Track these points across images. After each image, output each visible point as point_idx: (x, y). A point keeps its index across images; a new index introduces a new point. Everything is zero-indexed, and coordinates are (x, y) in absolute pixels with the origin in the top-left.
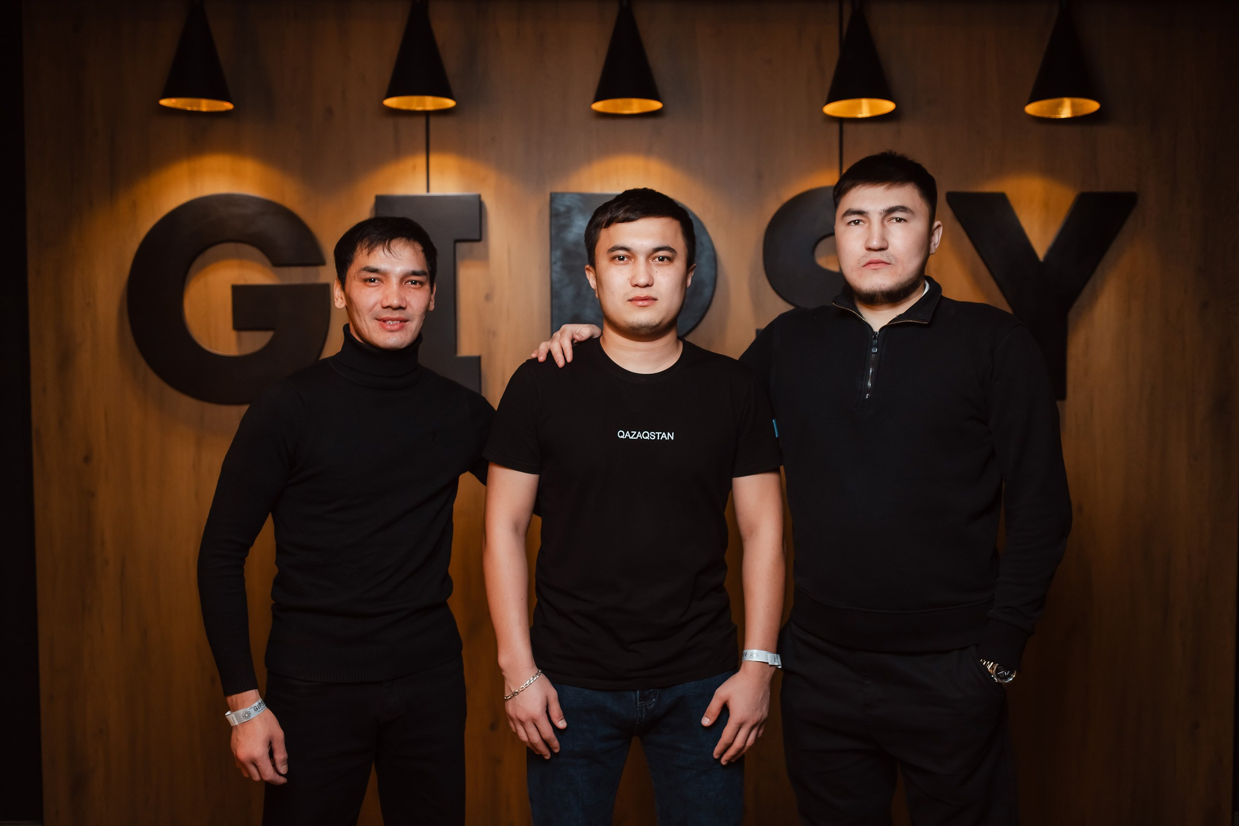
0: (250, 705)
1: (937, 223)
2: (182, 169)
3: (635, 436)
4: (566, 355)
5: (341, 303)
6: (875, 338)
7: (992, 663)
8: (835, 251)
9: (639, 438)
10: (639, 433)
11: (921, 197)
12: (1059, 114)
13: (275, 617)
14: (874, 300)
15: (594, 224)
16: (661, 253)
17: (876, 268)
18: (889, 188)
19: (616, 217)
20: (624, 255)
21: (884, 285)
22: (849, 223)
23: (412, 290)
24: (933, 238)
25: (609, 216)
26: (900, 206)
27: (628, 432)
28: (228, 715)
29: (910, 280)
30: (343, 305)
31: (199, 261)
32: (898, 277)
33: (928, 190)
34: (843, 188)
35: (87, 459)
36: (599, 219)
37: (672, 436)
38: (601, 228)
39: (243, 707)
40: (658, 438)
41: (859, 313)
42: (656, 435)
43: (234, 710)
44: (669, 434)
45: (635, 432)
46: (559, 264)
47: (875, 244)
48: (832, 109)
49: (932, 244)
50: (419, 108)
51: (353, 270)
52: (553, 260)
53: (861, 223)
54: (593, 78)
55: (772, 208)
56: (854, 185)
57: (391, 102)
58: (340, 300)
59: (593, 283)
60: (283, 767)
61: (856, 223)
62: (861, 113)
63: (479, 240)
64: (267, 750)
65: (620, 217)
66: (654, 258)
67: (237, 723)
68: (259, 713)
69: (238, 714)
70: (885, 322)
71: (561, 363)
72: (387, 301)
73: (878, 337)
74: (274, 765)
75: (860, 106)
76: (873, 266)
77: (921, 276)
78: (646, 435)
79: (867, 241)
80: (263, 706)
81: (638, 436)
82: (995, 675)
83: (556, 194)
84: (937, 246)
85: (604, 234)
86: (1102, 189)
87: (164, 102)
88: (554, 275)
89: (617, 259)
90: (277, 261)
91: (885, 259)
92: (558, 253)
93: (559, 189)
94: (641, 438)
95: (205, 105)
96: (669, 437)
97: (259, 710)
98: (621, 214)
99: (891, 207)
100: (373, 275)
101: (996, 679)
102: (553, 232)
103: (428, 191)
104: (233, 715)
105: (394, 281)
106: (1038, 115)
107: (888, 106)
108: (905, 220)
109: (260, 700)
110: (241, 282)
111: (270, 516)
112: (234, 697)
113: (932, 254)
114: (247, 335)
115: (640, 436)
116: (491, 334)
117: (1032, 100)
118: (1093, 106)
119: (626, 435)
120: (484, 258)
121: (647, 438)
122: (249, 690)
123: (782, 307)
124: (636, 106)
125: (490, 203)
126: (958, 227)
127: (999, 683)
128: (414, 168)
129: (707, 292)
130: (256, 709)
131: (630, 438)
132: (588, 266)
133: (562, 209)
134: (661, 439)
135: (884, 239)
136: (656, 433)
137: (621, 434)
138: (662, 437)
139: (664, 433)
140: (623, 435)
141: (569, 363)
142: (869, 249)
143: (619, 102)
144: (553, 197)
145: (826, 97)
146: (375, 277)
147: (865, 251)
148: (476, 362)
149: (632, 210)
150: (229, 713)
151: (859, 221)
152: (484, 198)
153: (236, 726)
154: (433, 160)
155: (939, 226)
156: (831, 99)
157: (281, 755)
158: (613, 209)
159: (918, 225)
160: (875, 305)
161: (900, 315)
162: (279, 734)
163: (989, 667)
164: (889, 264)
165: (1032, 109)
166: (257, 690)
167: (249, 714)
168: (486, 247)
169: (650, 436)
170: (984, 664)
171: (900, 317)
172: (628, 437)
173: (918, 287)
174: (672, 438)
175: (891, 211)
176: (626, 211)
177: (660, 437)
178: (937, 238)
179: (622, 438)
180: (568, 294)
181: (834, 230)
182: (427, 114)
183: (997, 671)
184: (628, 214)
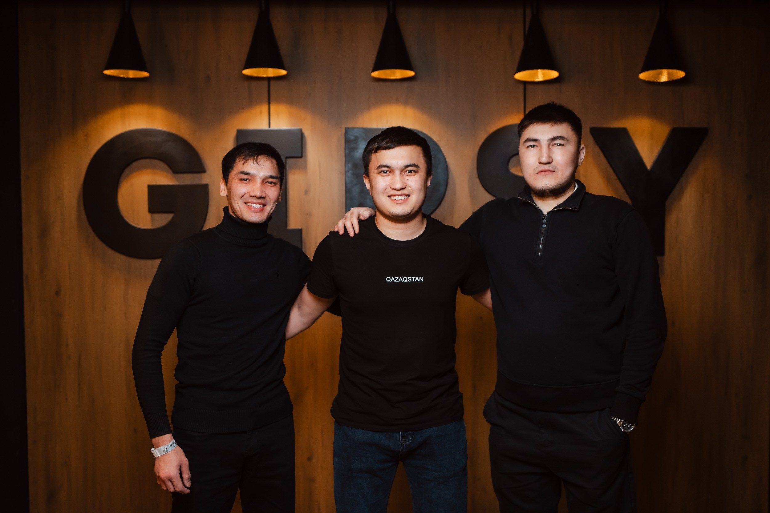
0: (168, 443)
1: (582, 146)
2: (117, 113)
3: (398, 280)
4: (355, 229)
5: (224, 194)
6: (544, 218)
7: (620, 420)
8: (519, 164)
9: (401, 281)
10: (401, 278)
11: (572, 130)
12: (660, 79)
13: (177, 392)
14: (543, 194)
15: (368, 150)
16: (410, 168)
17: (545, 174)
18: (552, 126)
19: (381, 146)
20: (387, 170)
21: (550, 185)
22: (528, 147)
23: (269, 187)
24: (580, 156)
25: (376, 145)
26: (559, 136)
27: (393, 278)
28: (153, 450)
29: (566, 181)
30: (225, 195)
31: (127, 171)
32: (559, 180)
33: (577, 127)
34: (524, 125)
35: (57, 293)
36: (370, 147)
37: (422, 279)
38: (372, 153)
39: (163, 445)
40: (414, 281)
41: (535, 203)
42: (412, 279)
43: (156, 447)
44: (420, 278)
45: (398, 278)
46: (350, 172)
47: (544, 160)
48: (519, 76)
49: (579, 159)
50: (265, 76)
51: (233, 174)
52: (347, 169)
53: (535, 147)
54: (371, 57)
55: (483, 137)
56: (531, 123)
57: (247, 72)
58: (223, 191)
59: (368, 186)
60: (188, 482)
61: (533, 146)
62: (538, 79)
63: (301, 157)
64: (179, 472)
65: (384, 146)
66: (406, 171)
67: (159, 455)
68: (173, 448)
69: (160, 449)
70: (551, 209)
71: (352, 234)
72: (254, 193)
73: (546, 217)
74: (182, 481)
75: (537, 74)
76: (543, 173)
77: (572, 180)
78: (405, 279)
79: (539, 158)
80: (176, 444)
81: (400, 280)
82: (622, 427)
83: (348, 128)
84: (582, 161)
85: (374, 157)
86: (686, 126)
87: (107, 72)
88: (347, 178)
89: (382, 172)
90: (176, 170)
91: (551, 169)
92: (350, 165)
93: (350, 125)
94: (402, 281)
95: (132, 74)
96: (421, 280)
97: (173, 446)
98: (384, 144)
99: (554, 137)
100: (245, 177)
101: (622, 429)
102: (347, 152)
103: (269, 127)
104: (156, 450)
105: (259, 181)
106: (647, 79)
107: (554, 74)
108: (562, 145)
109: (173, 440)
110: (153, 183)
111: (175, 329)
112: (157, 439)
113: (579, 165)
114: (157, 216)
115: (402, 280)
116: (308, 215)
117: (642, 71)
118: (681, 74)
119: (392, 280)
120: (304, 167)
121: (406, 281)
122: (167, 434)
123: (488, 198)
124: (399, 74)
125: (307, 134)
126: (597, 149)
127: (624, 432)
128: (261, 112)
129: (442, 189)
130: (171, 446)
131: (394, 281)
132: (364, 175)
133: (352, 138)
134: (415, 281)
135: (550, 156)
136: (412, 277)
137: (388, 279)
138: (416, 280)
139: (417, 278)
140: (389, 280)
141: (357, 234)
142: (541, 163)
143: (388, 71)
144: (347, 130)
145: (515, 69)
146: (247, 178)
147: (538, 164)
148: (299, 232)
149: (391, 142)
150: (153, 449)
151: (534, 146)
152: (304, 131)
153: (158, 457)
154: (273, 107)
155: (583, 148)
156: (519, 70)
157: (186, 475)
158: (379, 142)
159: (570, 148)
160: (544, 198)
161: (560, 204)
162: (186, 462)
163: (618, 422)
164: (554, 172)
165: (643, 76)
166: (171, 434)
167: (167, 449)
168: (306, 162)
169: (408, 279)
170: (615, 420)
171: (560, 206)
172: (393, 281)
173: (571, 186)
174: (423, 280)
175: (554, 139)
176: (387, 143)
177: (415, 280)
178: (582, 155)
179: (389, 282)
180: (356, 190)
181: (518, 150)
182: (269, 79)
183: (623, 424)
184: (388, 145)
